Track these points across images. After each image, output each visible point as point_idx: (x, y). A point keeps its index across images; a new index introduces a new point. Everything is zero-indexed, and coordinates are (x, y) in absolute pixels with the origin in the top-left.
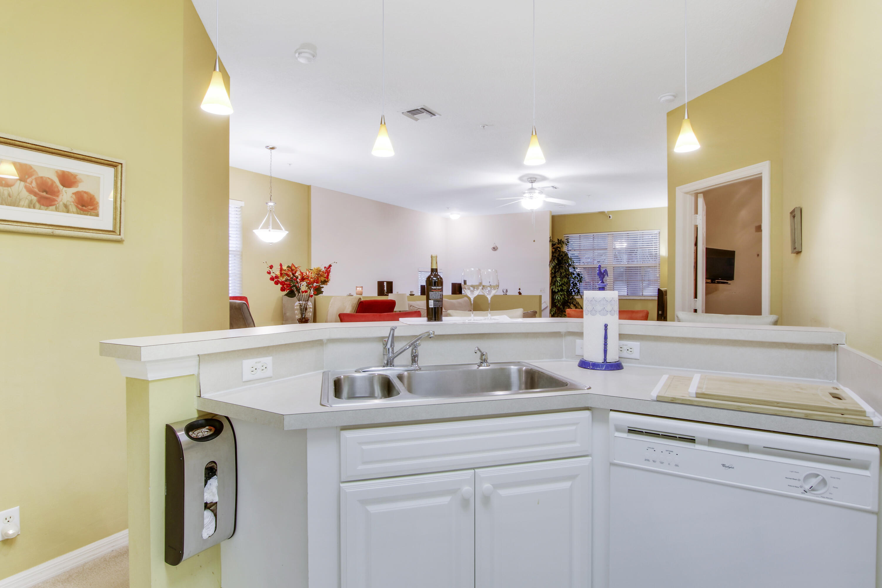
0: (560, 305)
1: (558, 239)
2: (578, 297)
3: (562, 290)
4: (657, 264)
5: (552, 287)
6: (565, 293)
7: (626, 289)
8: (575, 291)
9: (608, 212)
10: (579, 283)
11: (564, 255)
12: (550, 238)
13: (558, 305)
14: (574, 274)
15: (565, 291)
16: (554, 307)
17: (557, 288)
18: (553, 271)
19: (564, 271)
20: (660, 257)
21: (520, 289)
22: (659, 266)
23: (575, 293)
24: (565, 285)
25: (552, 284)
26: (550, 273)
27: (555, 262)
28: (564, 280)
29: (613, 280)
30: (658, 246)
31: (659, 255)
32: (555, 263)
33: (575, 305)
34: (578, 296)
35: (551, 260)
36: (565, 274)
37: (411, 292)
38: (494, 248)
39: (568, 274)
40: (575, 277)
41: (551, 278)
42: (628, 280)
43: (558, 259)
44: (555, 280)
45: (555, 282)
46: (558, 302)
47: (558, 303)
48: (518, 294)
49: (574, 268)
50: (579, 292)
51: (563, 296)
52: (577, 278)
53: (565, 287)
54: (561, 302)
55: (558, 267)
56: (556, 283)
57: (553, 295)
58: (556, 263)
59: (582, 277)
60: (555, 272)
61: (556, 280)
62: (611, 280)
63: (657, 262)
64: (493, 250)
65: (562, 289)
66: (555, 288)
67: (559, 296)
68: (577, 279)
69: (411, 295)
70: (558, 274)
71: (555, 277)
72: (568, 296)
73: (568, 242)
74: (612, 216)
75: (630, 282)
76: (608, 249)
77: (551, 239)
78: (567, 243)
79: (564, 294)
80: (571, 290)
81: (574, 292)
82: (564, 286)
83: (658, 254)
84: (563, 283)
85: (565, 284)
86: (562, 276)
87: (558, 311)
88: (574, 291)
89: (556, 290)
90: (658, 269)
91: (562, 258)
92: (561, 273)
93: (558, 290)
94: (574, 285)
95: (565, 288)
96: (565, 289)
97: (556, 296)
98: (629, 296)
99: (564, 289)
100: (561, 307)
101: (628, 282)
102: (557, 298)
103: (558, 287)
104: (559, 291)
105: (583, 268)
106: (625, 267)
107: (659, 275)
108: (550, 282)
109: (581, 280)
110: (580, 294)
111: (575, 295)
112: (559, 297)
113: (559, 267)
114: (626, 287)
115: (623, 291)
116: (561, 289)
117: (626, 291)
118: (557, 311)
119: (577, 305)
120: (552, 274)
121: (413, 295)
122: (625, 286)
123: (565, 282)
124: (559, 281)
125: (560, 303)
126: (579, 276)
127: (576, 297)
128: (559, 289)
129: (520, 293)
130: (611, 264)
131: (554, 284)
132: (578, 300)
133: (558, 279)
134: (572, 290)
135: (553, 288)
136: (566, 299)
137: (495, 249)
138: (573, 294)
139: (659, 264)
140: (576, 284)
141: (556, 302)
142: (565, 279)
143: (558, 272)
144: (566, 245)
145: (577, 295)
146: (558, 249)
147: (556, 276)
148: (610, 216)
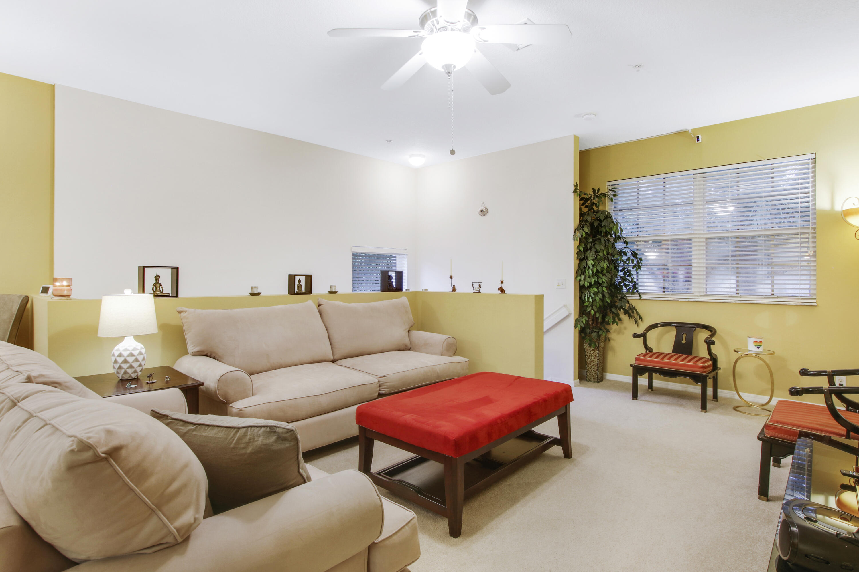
0: (595, 313)
1: (593, 189)
2: (633, 296)
3: (597, 284)
4: (809, 228)
5: (579, 278)
6: (605, 289)
7: (734, 281)
8: (629, 285)
9: (692, 130)
10: (636, 270)
11: (604, 218)
12: (576, 186)
13: (590, 311)
14: (625, 254)
15: (605, 285)
16: (584, 316)
17: (589, 280)
18: (582, 249)
19: (603, 248)
20: (815, 214)
21: (502, 282)
22: (813, 233)
23: (628, 290)
24: (605, 275)
25: (580, 272)
26: (576, 251)
27: (583, 231)
28: (602, 264)
29: (704, 265)
30: (810, 190)
31: (815, 209)
32: (584, 234)
33: (626, 312)
34: (634, 294)
35: (578, 227)
36: (605, 253)
37: (331, 287)
38: (482, 211)
39: (612, 254)
40: (628, 259)
41: (577, 262)
42: (737, 264)
43: (592, 225)
44: (584, 264)
45: (585, 268)
46: (592, 306)
47: (591, 308)
48: (499, 292)
49: (626, 242)
50: (635, 287)
51: (601, 295)
52: (633, 261)
53: (604, 277)
54: (596, 306)
55: (591, 240)
56: (587, 271)
57: (582, 293)
58: (586, 233)
59: (641, 259)
60: (586, 250)
61: (587, 265)
62: (702, 265)
63: (809, 225)
64: (480, 215)
65: (598, 281)
66: (584, 279)
67: (590, 296)
68: (633, 263)
69: (331, 292)
70: (591, 255)
71: (585, 258)
72: (612, 295)
73: (615, 195)
74: (701, 136)
75: (741, 268)
76: (695, 203)
77: (578, 188)
78: (614, 198)
79: (603, 291)
80: (620, 283)
81: (626, 288)
82: (603, 275)
83: (811, 208)
84: (599, 269)
85: (605, 271)
86: (598, 257)
87: (592, 324)
88: (626, 286)
89: (586, 284)
90: (811, 240)
91: (600, 225)
92: (597, 252)
93: (590, 283)
94: (625, 274)
95: (604, 279)
96: (603, 282)
97: (585, 295)
98: (740, 297)
99: (600, 281)
100: (597, 315)
101: (738, 268)
102: (588, 298)
103: (589, 277)
104: (591, 285)
105: (644, 243)
106: (731, 237)
107: (815, 252)
108: (576, 269)
109: (640, 265)
110: (637, 291)
111: (627, 293)
112: (590, 298)
113: (594, 241)
114: (734, 277)
115: (728, 286)
116: (595, 281)
117: (735, 286)
118: (590, 322)
119: (631, 312)
120: (579, 253)
121: (335, 292)
122: (731, 275)
123: (603, 268)
124: (591, 267)
125: (594, 307)
126: (637, 258)
127: (629, 296)
128: (593, 282)
129: (502, 291)
130: (702, 232)
131: (583, 273)
132: (633, 303)
133: (590, 263)
134: (622, 284)
135: (580, 280)
136: (609, 301)
137: (484, 213)
138: (624, 291)
139: (812, 228)
140: (629, 271)
141: (587, 306)
142: (605, 263)
143: (591, 249)
144: (612, 200)
145: (632, 293)
146: (594, 207)
147: (587, 257)
148: (698, 138)
